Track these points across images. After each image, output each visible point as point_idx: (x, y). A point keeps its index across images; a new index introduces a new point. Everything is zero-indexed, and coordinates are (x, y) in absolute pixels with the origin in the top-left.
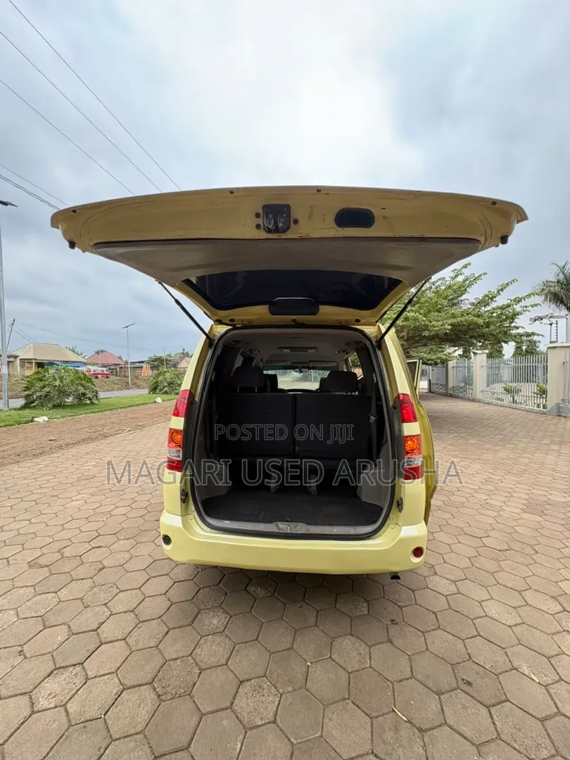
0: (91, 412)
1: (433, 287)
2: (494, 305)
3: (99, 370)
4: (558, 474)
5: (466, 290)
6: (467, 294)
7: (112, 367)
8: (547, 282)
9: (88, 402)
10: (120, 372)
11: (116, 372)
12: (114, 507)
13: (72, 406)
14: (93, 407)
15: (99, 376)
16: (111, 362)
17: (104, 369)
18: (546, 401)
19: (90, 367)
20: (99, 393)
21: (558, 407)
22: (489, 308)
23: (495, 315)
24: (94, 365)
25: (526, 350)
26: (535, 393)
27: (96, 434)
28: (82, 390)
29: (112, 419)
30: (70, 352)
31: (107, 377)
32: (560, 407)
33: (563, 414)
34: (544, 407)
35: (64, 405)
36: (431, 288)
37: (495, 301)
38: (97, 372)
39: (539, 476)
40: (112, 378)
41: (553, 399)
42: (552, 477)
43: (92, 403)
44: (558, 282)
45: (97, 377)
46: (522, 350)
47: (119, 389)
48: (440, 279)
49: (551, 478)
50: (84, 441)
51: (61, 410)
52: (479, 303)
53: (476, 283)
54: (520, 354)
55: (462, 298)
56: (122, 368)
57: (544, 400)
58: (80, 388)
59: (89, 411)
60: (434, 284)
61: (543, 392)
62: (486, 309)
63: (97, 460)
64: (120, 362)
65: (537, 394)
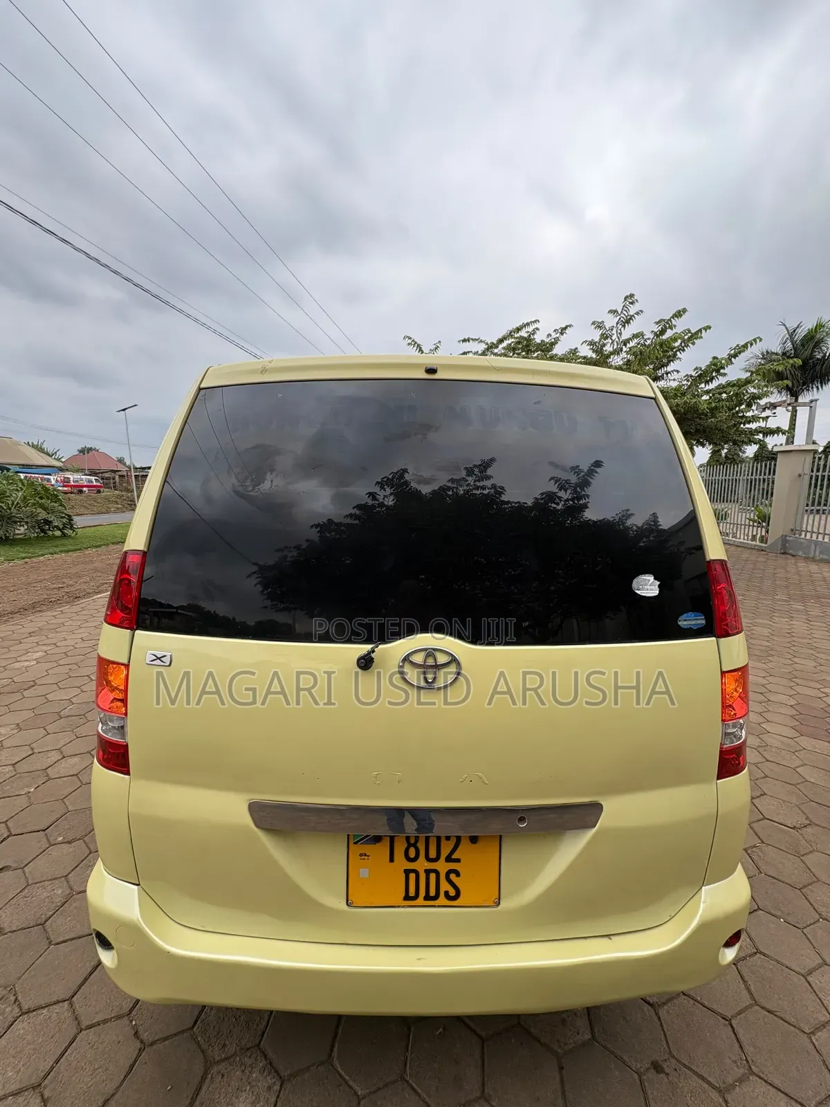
0: (61, 551)
1: (624, 349)
2: (722, 380)
3: (83, 479)
4: (822, 656)
5: (675, 355)
6: (677, 362)
7: (107, 475)
8: (767, 352)
9: (58, 533)
10: (121, 484)
11: (115, 483)
12: (57, 756)
13: (25, 541)
14: (65, 541)
15: (85, 489)
16: (104, 467)
17: (93, 478)
18: (767, 532)
19: (68, 475)
20: (76, 519)
21: (784, 539)
22: (712, 386)
23: (724, 395)
24: (77, 471)
25: (726, 457)
26: (750, 520)
27: (61, 593)
28: (43, 515)
29: (96, 565)
30: (33, 451)
31: (99, 492)
32: (787, 541)
33: (791, 552)
34: (763, 539)
35: (14, 540)
36: (621, 350)
37: (725, 375)
38: (81, 483)
39: (796, 660)
40: (106, 492)
41: (777, 529)
42: (814, 660)
43: (64, 535)
44: (784, 354)
45: (81, 492)
46: (721, 455)
47: (118, 511)
48: (635, 336)
49: (815, 664)
50: (35, 607)
51: (7, 548)
52: (700, 376)
53: (693, 344)
54: (717, 461)
55: (669, 369)
56: (123, 476)
57: (764, 530)
58: (39, 510)
59: (57, 550)
60: (625, 345)
61: (764, 519)
62: (707, 388)
63: (45, 648)
64: (120, 467)
65: (754, 521)
